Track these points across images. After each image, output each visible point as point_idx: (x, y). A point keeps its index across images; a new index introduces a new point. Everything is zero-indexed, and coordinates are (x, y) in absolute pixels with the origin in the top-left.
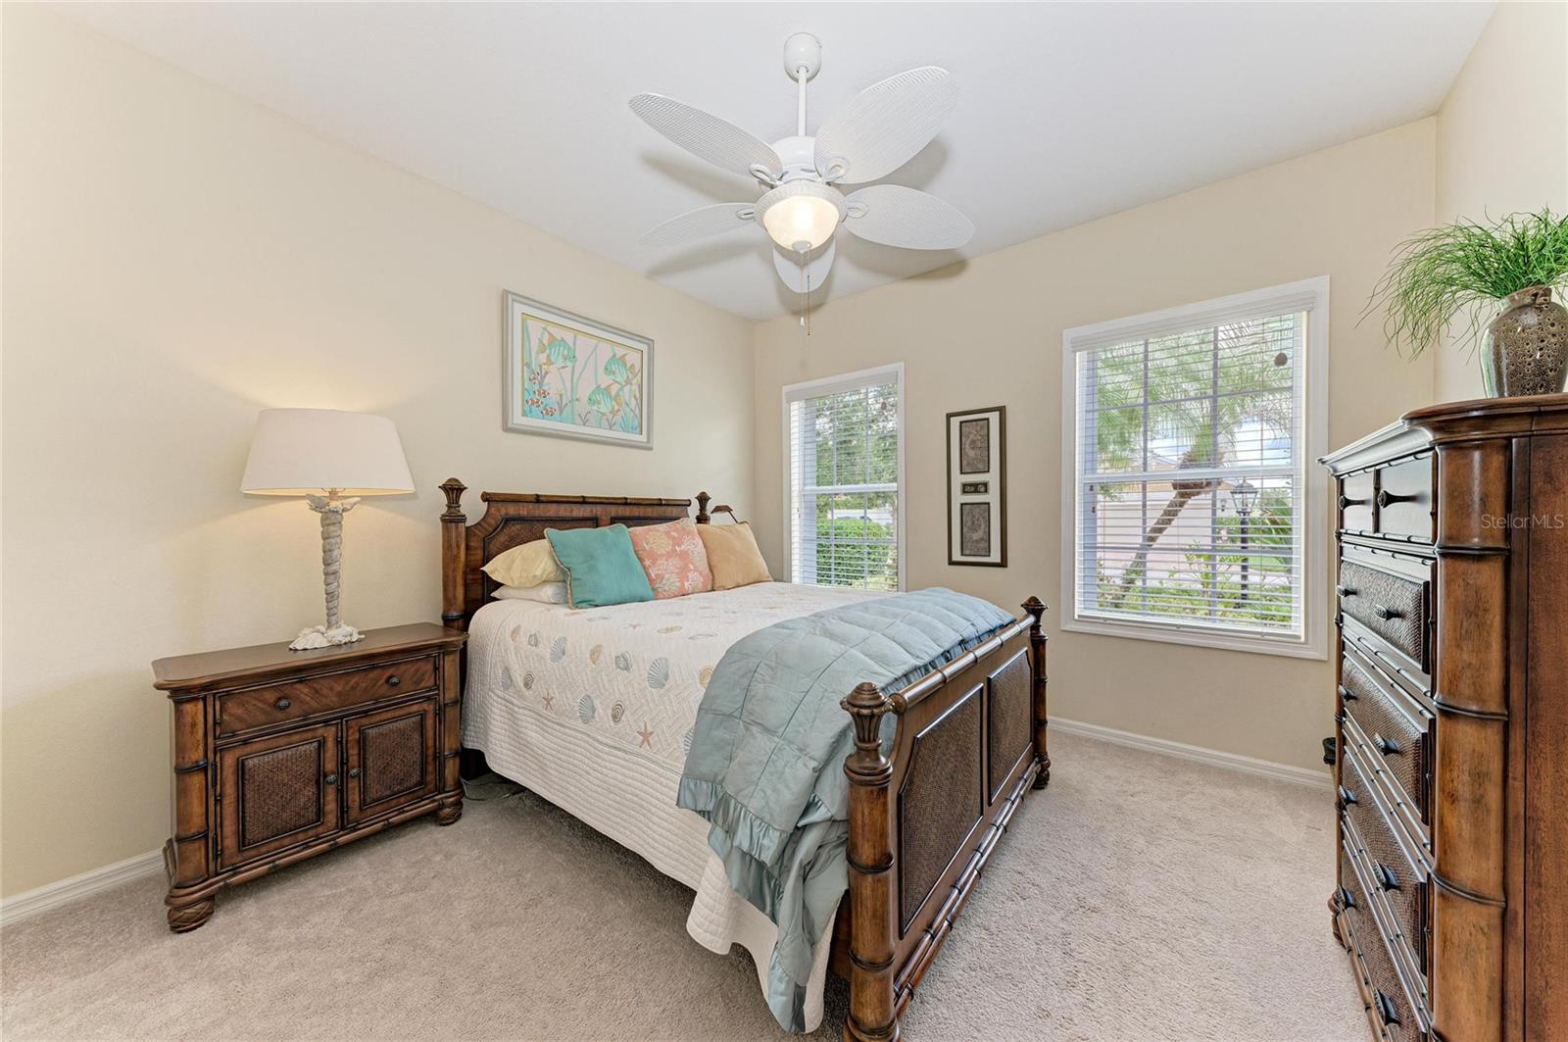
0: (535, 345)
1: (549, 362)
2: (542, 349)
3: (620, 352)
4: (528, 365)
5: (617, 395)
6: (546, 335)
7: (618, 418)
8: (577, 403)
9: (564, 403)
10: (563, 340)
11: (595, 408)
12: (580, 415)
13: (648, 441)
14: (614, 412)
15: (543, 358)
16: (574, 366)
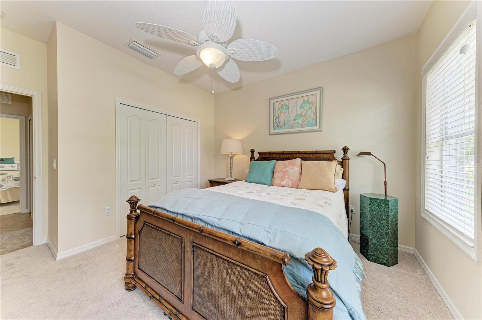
0: (277, 109)
1: (281, 112)
2: (279, 109)
3: (306, 99)
4: (275, 116)
5: (305, 114)
6: (280, 105)
7: (305, 122)
8: (290, 122)
9: (285, 124)
10: (285, 104)
11: (296, 122)
12: (291, 126)
13: (320, 128)
14: (303, 121)
15: (279, 112)
16: (288, 111)
